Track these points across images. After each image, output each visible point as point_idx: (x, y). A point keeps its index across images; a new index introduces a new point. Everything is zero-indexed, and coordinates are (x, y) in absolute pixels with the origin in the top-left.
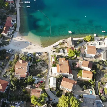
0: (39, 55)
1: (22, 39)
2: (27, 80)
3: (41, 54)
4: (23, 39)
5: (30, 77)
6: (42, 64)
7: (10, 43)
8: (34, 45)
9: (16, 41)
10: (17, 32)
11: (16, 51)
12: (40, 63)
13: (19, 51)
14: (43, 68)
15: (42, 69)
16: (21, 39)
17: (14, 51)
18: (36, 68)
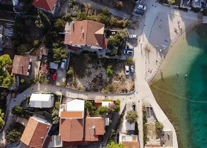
0: (127, 72)
1: (176, 31)
2: (58, 48)
3: (130, 77)
4: (177, 33)
5: (63, 53)
6: (101, 78)
7: (164, 7)
8: (159, 61)
9: (171, 19)
10: (200, 18)
11: (141, 21)
12: (104, 74)
13: (140, 27)
14: (90, 81)
15: (86, 78)
16: (178, 29)
17: (140, 16)
18: (90, 66)
